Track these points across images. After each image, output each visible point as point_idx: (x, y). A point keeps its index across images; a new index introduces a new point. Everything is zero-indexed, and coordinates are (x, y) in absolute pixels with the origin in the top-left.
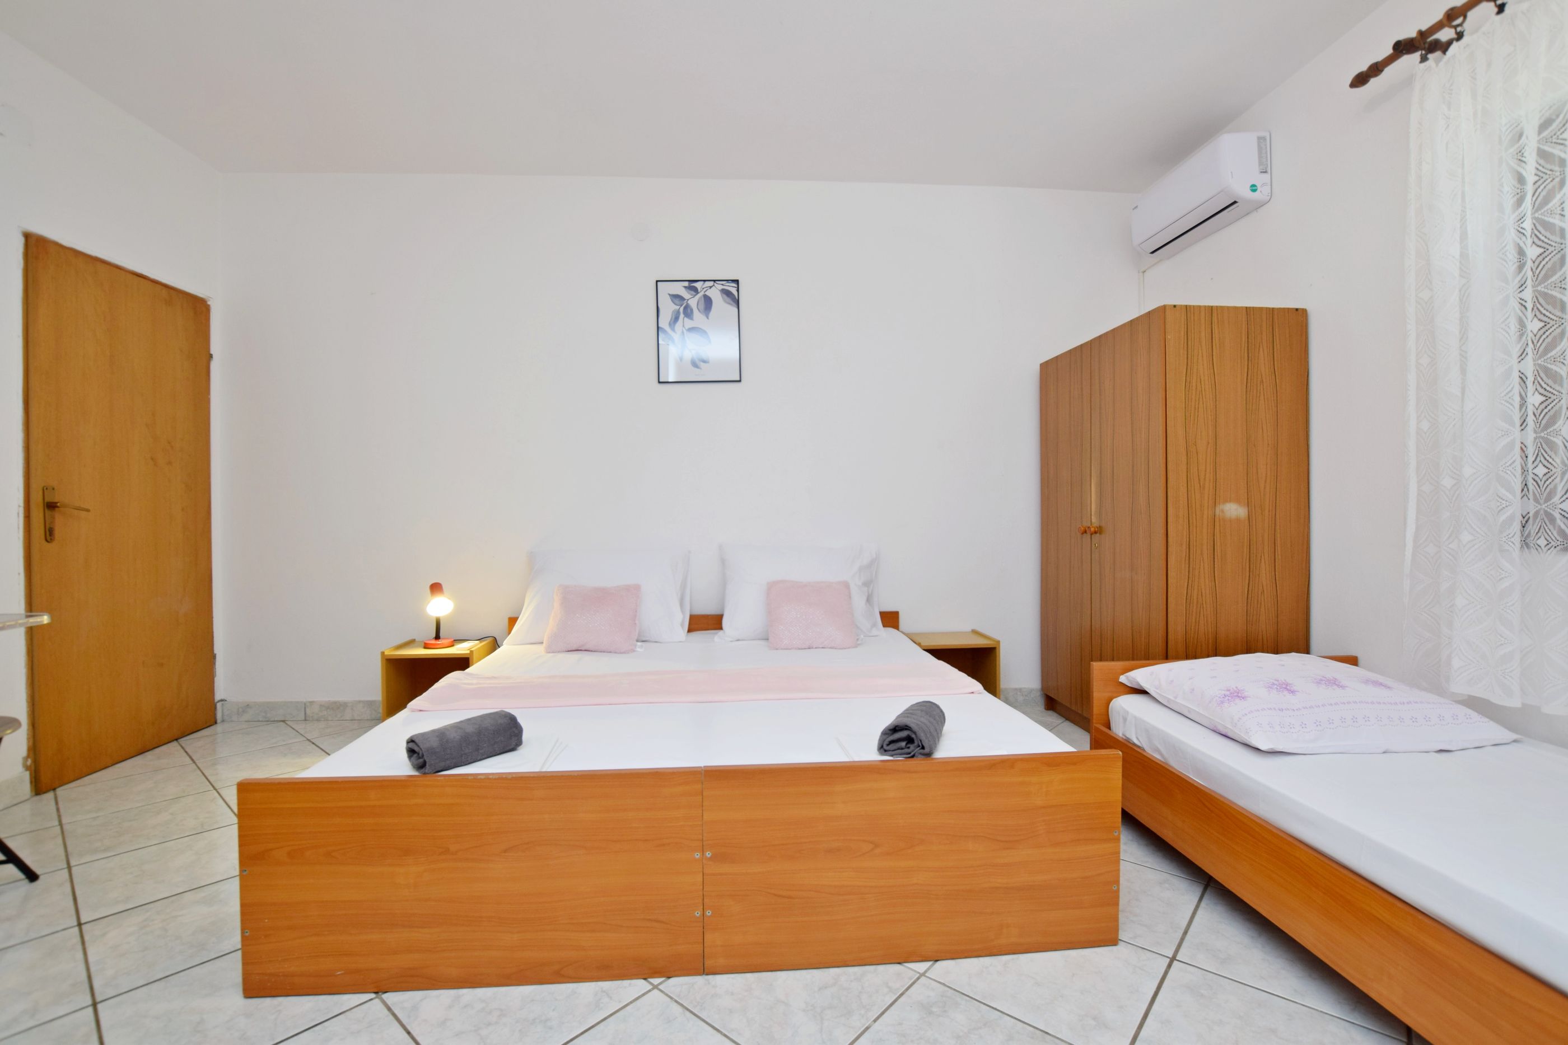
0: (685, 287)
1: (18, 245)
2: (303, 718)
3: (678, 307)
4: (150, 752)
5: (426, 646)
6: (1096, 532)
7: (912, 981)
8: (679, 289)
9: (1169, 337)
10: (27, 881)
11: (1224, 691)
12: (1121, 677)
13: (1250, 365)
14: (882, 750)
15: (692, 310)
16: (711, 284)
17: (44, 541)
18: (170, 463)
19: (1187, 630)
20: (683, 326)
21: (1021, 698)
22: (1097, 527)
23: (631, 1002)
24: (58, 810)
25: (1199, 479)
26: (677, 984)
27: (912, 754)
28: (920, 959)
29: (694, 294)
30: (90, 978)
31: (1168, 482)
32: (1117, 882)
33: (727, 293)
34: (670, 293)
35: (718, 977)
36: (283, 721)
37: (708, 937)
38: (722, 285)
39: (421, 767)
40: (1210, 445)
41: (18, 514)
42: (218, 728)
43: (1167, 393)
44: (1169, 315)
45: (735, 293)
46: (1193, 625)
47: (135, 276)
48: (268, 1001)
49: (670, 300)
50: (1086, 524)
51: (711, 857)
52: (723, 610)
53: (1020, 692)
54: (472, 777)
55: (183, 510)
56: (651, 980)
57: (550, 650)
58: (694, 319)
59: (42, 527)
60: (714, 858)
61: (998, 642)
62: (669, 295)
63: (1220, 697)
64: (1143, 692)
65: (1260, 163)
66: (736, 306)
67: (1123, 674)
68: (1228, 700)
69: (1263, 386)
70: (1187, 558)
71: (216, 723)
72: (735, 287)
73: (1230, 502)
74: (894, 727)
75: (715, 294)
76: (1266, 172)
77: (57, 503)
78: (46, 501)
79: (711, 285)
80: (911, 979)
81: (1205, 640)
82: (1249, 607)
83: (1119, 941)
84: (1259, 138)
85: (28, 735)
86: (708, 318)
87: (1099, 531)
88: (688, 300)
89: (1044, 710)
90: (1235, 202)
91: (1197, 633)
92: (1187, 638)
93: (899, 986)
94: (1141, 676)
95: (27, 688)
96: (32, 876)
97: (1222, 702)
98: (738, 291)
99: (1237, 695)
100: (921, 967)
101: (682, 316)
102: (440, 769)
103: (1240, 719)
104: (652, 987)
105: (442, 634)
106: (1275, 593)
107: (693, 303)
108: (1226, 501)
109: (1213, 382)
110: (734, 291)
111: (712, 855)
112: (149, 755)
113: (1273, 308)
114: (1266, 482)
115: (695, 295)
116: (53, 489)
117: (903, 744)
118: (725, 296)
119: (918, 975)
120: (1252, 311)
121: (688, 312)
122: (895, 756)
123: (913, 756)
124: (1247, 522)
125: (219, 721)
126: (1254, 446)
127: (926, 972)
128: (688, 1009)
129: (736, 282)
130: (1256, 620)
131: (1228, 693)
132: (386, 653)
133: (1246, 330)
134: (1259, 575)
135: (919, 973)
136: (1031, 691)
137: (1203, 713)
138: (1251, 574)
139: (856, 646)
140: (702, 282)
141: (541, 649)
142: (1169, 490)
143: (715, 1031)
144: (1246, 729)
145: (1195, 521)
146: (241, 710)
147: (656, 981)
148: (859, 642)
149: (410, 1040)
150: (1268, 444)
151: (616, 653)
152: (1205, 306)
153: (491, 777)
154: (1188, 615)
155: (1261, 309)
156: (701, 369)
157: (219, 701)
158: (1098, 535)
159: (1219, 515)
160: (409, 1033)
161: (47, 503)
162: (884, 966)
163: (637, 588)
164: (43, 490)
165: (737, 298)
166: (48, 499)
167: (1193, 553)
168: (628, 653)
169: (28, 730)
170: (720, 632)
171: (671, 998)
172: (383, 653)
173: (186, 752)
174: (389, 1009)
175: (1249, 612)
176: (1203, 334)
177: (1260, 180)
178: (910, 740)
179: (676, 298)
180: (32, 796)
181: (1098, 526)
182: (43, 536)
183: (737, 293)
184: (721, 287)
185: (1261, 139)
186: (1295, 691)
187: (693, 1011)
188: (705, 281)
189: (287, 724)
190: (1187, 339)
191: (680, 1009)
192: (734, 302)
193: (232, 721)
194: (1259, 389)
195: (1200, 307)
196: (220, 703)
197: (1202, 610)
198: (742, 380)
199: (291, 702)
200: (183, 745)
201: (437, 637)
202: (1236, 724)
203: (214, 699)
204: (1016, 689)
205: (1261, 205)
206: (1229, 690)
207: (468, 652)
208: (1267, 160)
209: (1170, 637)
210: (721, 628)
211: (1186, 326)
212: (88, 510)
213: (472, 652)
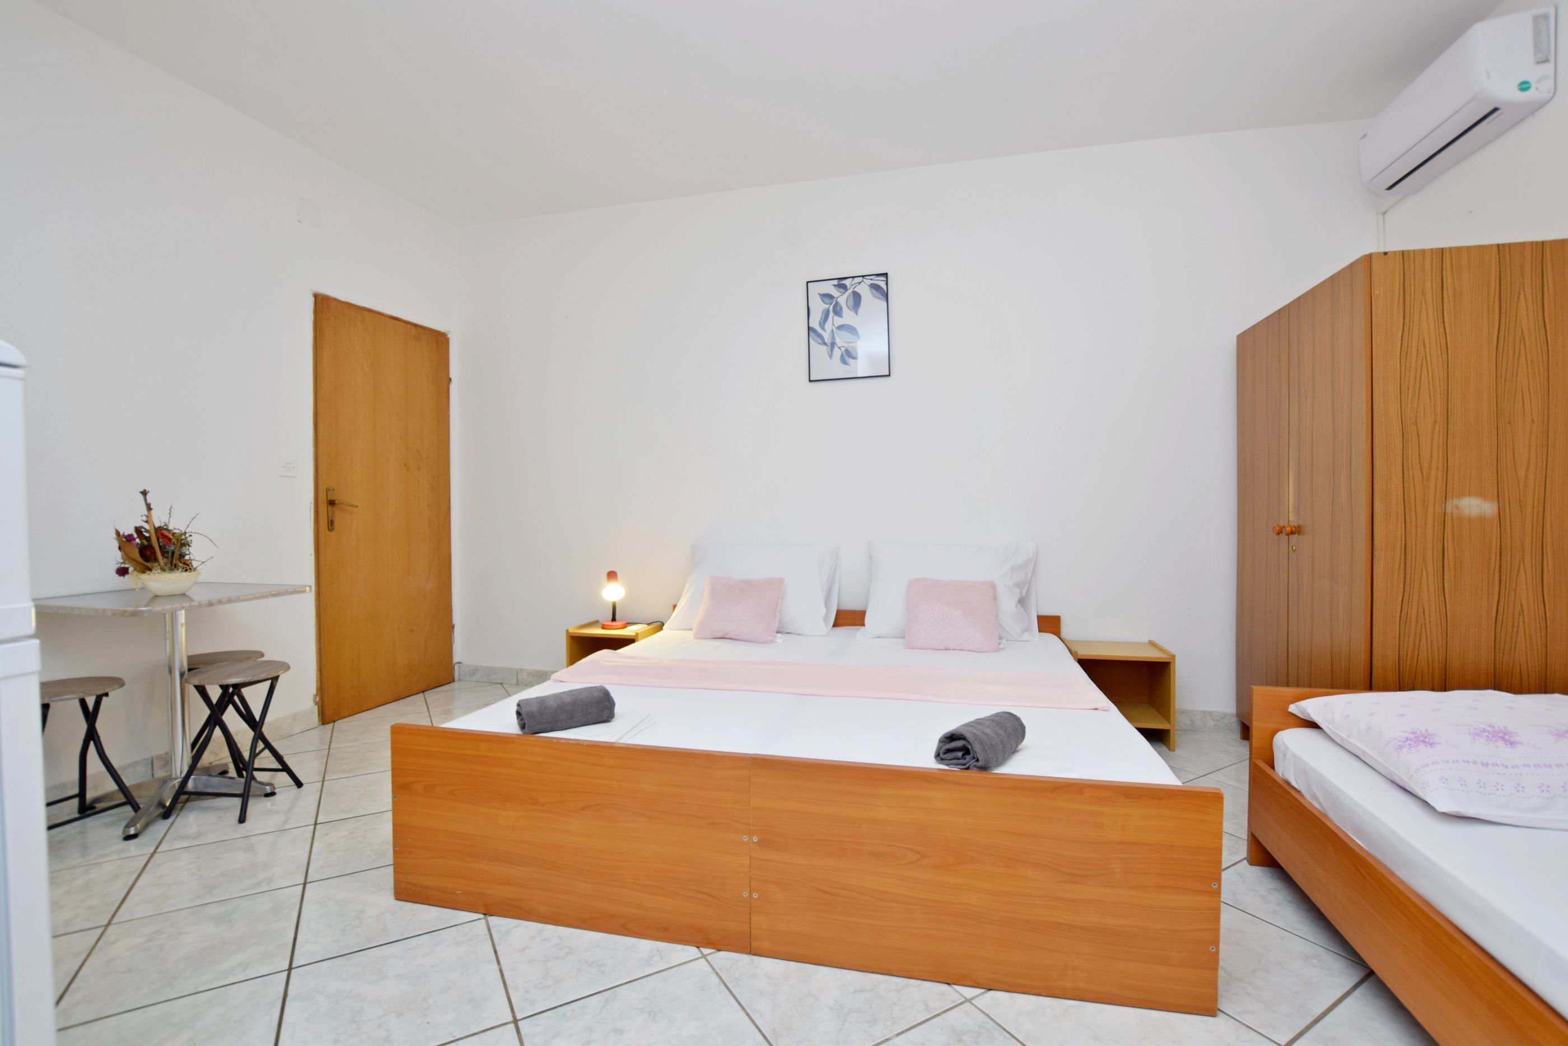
0: (835, 285)
1: (310, 302)
2: (515, 683)
3: (827, 306)
4: (402, 700)
5: (604, 627)
6: (1292, 533)
7: (954, 1004)
8: (829, 288)
9: (1377, 292)
10: (296, 786)
11: (1408, 732)
12: (1291, 706)
13: (1503, 318)
14: (939, 758)
15: (841, 308)
16: (860, 279)
17: (327, 530)
18: (419, 468)
19: (1401, 655)
20: (833, 324)
21: (1211, 723)
22: (1295, 527)
23: (678, 965)
24: (331, 737)
25: (1421, 468)
26: (724, 958)
27: (967, 765)
28: (971, 984)
29: (844, 291)
30: (308, 864)
31: (1375, 472)
32: (1216, 942)
33: (875, 287)
34: (821, 293)
35: (763, 960)
36: (501, 684)
37: (755, 918)
38: (871, 279)
39: (523, 727)
40: (1437, 425)
41: (310, 509)
42: (455, 685)
43: (1374, 362)
44: (1377, 266)
45: (884, 286)
46: (1410, 650)
47: (392, 320)
48: (409, 905)
49: (820, 299)
50: (1282, 523)
51: (757, 842)
52: (867, 607)
53: (1210, 715)
54: (556, 741)
55: (429, 506)
56: (703, 949)
57: (699, 636)
58: (843, 316)
59: (326, 520)
60: (761, 843)
61: (1174, 656)
62: (819, 294)
63: (1399, 741)
64: (1313, 725)
65: (1537, 49)
66: (885, 300)
67: (1293, 702)
68: (1410, 745)
69: (1525, 344)
70: (1402, 566)
71: (454, 681)
72: (884, 281)
73: (1469, 496)
74: (950, 735)
75: (864, 290)
76: (1547, 61)
77: (335, 501)
78: (328, 499)
79: (860, 281)
80: (953, 1002)
81: (1429, 669)
82: (1498, 631)
83: (1218, 1012)
84: (1536, 18)
85: (317, 678)
86: (857, 314)
87: (1297, 531)
88: (837, 298)
89: (1240, 739)
90: (1495, 110)
91: (1415, 661)
92: (1401, 664)
93: (938, 1006)
94: (1312, 707)
95: (316, 642)
96: (299, 784)
97: (1401, 747)
98: (887, 284)
99: (1424, 739)
100: (969, 992)
101: (831, 314)
102: (538, 731)
103: (1418, 769)
104: (701, 955)
105: (617, 617)
106: (1542, 614)
107: (843, 299)
108: (1462, 495)
109: (1443, 344)
110: (883, 285)
111: (758, 840)
112: (401, 702)
113: (1543, 242)
114: (1528, 469)
115: (844, 293)
116: (334, 490)
117: (960, 754)
118: (874, 291)
119: (963, 1000)
120: (1507, 251)
121: (838, 311)
122: (950, 766)
123: (968, 768)
124: (1496, 522)
125: (456, 680)
126: (1510, 423)
127: (973, 998)
128: (724, 983)
129: (885, 276)
130: (1511, 649)
131: (1412, 736)
132: (570, 631)
133: (1498, 274)
134: (1515, 590)
135: (965, 998)
136: (1224, 716)
137: (1378, 759)
138: (1502, 588)
139: (998, 650)
140: (851, 279)
141: (690, 634)
142: (1375, 482)
143: (740, 1008)
144: (1423, 784)
145: (1414, 518)
146: (472, 672)
147: (706, 951)
148: (1001, 646)
149: (495, 958)
150: (1533, 420)
151: (756, 642)
152: (1432, 249)
153: (570, 742)
154: (1402, 638)
155: (1523, 245)
156: (849, 365)
157: (456, 664)
158: (1296, 535)
159: (1452, 513)
160: (496, 952)
161: (330, 501)
162: (930, 983)
163: (781, 581)
164: (327, 490)
165: (886, 291)
166: (330, 498)
167: (1412, 559)
168: (767, 643)
169: (317, 674)
170: (862, 628)
171: (714, 969)
172: (567, 631)
173: (426, 702)
174: (489, 930)
175: (1498, 636)
176: (1428, 285)
177: (1533, 73)
178: (966, 751)
179: (827, 297)
180: (319, 725)
181: (1296, 525)
182: (327, 527)
183: (886, 286)
184: (869, 282)
185: (1540, 21)
186: (1516, 743)
187: (728, 985)
188: (853, 277)
189: (503, 686)
190: (1404, 293)
191: (716, 980)
192: (882, 295)
193: (465, 681)
194: (1517, 349)
195: (1423, 251)
196: (458, 665)
197: (1424, 631)
198: (891, 374)
199: (507, 668)
200: (426, 697)
201: (614, 619)
202: (1412, 776)
203: (452, 661)
204: (1204, 712)
205: (1538, 107)
206: (1414, 733)
207: (634, 634)
208: (1549, 44)
209: (1375, 662)
210: (863, 625)
211: (1402, 277)
212: (357, 507)
213: (637, 634)
